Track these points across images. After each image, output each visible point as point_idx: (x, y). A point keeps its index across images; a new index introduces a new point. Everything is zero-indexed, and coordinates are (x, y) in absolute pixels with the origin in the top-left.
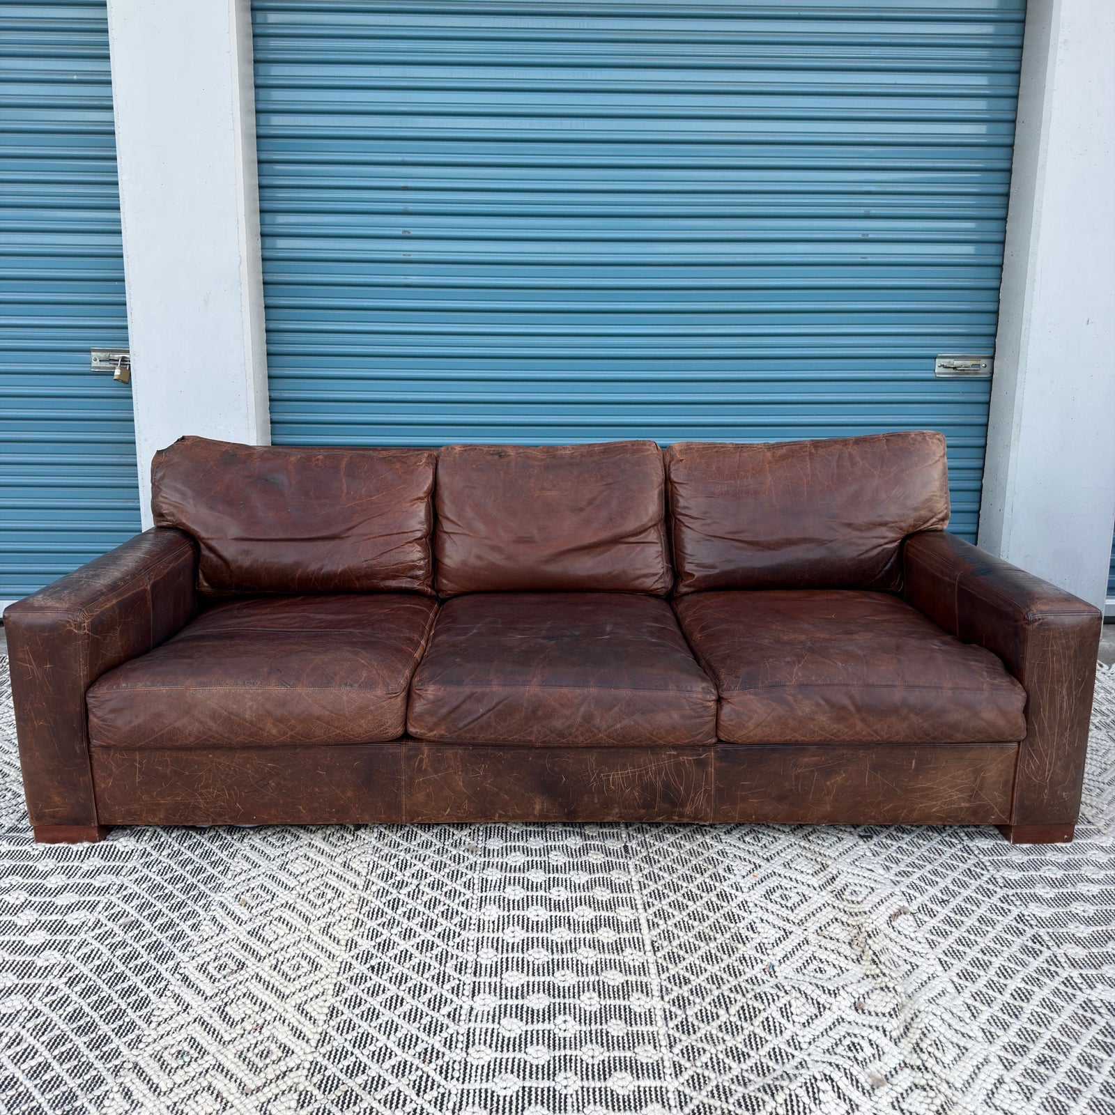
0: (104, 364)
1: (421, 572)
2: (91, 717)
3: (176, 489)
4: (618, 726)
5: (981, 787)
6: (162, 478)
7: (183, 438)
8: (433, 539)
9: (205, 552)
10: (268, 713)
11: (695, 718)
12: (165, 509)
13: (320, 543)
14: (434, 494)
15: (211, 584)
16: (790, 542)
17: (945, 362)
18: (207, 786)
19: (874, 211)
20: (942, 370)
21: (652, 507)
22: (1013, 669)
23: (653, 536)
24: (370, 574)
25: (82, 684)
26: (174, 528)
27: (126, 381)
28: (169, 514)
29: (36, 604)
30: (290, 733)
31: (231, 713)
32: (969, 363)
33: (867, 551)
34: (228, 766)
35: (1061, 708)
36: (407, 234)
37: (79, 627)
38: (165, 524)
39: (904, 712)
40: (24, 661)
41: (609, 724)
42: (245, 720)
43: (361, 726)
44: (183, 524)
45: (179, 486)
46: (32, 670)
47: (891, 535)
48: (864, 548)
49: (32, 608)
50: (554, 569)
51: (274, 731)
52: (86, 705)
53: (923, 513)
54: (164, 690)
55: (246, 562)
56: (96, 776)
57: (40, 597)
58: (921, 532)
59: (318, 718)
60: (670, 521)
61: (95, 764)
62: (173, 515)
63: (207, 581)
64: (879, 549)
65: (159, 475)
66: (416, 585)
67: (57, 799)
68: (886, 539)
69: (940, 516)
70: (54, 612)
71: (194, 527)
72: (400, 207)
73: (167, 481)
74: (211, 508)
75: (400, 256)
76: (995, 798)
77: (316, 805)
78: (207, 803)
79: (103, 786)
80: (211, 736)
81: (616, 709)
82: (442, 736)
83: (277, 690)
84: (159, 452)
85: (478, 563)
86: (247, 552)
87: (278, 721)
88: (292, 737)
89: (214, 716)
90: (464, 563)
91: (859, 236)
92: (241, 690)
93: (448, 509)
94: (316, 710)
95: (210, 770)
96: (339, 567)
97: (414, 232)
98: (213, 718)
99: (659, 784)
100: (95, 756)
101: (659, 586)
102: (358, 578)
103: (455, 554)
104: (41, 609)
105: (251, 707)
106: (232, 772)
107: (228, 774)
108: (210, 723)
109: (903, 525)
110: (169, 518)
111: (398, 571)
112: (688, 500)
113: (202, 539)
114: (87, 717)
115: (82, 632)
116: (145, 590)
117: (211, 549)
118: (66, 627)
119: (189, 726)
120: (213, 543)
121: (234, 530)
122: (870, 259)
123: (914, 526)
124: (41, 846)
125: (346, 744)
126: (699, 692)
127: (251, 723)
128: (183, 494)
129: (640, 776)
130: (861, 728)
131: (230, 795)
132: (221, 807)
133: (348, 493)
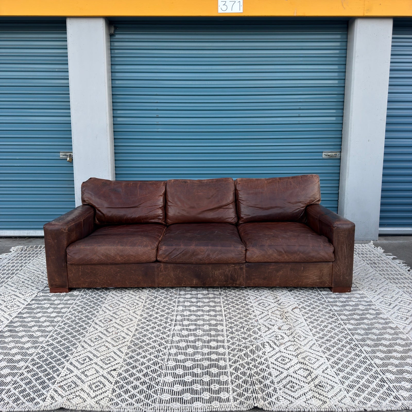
0: (64, 156)
1: (161, 217)
2: (68, 255)
3: (89, 193)
4: (217, 257)
5: (322, 275)
6: (85, 190)
7: (91, 178)
8: (165, 208)
9: (97, 212)
10: (118, 254)
11: (239, 255)
12: (86, 199)
13: (131, 209)
14: (165, 194)
16: (272, 208)
17: (326, 153)
18: (100, 276)
19: (302, 107)
20: (325, 156)
21: (231, 198)
22: (330, 241)
23: (231, 206)
24: (147, 218)
25: (65, 246)
26: (88, 205)
27: (71, 161)
28: (86, 201)
30: (124, 260)
31: (107, 254)
32: (333, 154)
33: (295, 210)
34: (106, 270)
35: (344, 252)
36: (158, 116)
37: (65, 230)
38: (85, 203)
39: (298, 253)
40: (49, 239)
41: (215, 256)
42: (111, 256)
43: (144, 258)
44: (91, 203)
45: (90, 192)
46: (51, 242)
47: (302, 205)
48: (294, 209)
49: (52, 225)
50: (201, 216)
51: (120, 259)
52: (66, 252)
53: (312, 199)
54: (88, 247)
55: (109, 214)
56: (68, 273)
57: (54, 222)
58: (312, 205)
59: (132, 255)
60: (236, 202)
61: (68, 269)
62: (88, 201)
63: (98, 220)
64: (299, 210)
65: (84, 189)
66: (160, 221)
67: (57, 280)
68: (301, 207)
69: (317, 200)
70: (58, 226)
71: (94, 204)
72: (156, 108)
73: (86, 191)
74: (99, 199)
75: (156, 123)
76: (326, 279)
77: (131, 281)
78: (100, 281)
79: (70, 276)
80: (102, 261)
81: (216, 253)
82: (167, 260)
83: (120, 247)
84: (84, 183)
85: (179, 215)
86: (110, 212)
87: (120, 256)
88: (124, 261)
90: (174, 215)
91: (297, 115)
92: (110, 247)
93: (170, 198)
94: (131, 253)
95: (101, 271)
96: (137, 216)
97: (160, 116)
98: (102, 255)
99: (229, 275)
100: (68, 267)
101: (233, 221)
102: (143, 219)
103: (172, 212)
104: (54, 225)
105: (113, 252)
106: (107, 272)
108: (102, 257)
109: (306, 202)
111: (154, 217)
112: (242, 196)
113: (96, 208)
114: (66, 256)
115: (65, 231)
116: (81, 221)
117: (99, 211)
118: (61, 230)
119: (96, 258)
120: (100, 209)
121: (106, 205)
122: (301, 122)
123: (309, 203)
124: (52, 294)
125: (139, 263)
126: (240, 248)
127: (113, 257)
128: (91, 195)
129: (224, 272)
130: (286, 258)
131: (107, 278)
132: (104, 282)
133: (140, 194)
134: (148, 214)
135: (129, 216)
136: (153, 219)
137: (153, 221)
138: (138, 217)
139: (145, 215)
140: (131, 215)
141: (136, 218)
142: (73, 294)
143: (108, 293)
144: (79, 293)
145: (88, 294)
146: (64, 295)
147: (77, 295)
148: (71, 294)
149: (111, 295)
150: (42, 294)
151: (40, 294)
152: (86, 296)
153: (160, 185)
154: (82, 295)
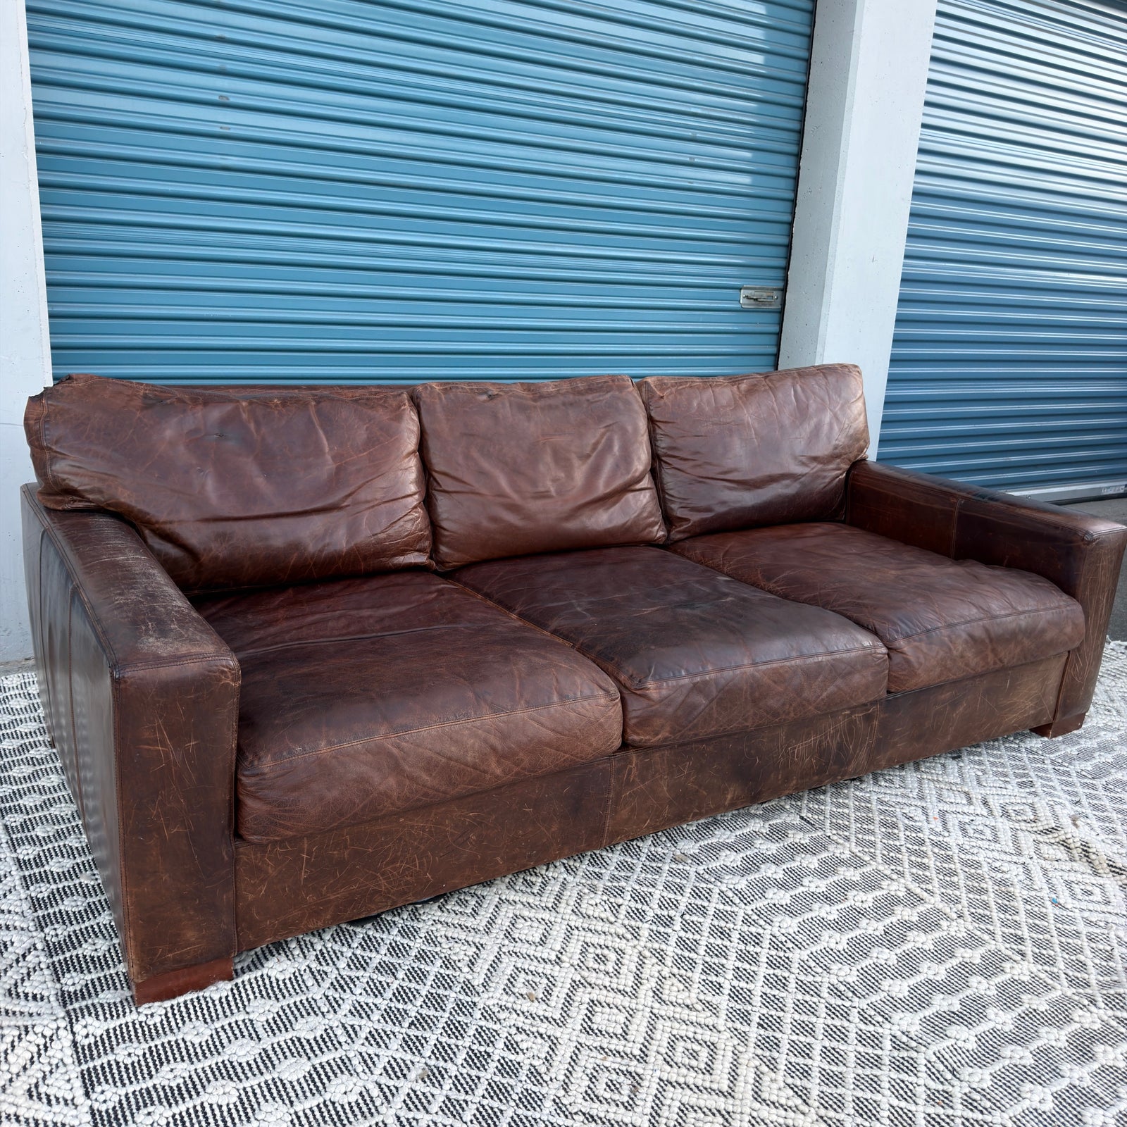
1: (426, 543)
3: (96, 455)
6: (64, 438)
8: (428, 501)
10: (494, 749)
11: (878, 674)
13: (315, 518)
16: (773, 479)
17: (748, 293)
18: (394, 860)
19: (700, 135)
20: (746, 301)
23: (646, 482)
24: (380, 551)
26: (100, 510)
29: (163, 653)
30: (516, 769)
31: (450, 759)
32: (765, 294)
33: (830, 483)
34: (423, 829)
36: (224, 101)
40: (155, 742)
41: (817, 694)
42: (466, 765)
43: (591, 745)
46: (167, 754)
47: (842, 466)
50: (576, 526)
51: (498, 772)
55: (219, 550)
56: (242, 885)
59: (549, 745)
61: (242, 869)
65: (56, 433)
66: (422, 559)
67: (190, 934)
68: (835, 473)
72: (215, 64)
73: (73, 444)
75: (216, 129)
76: (1049, 702)
77: (518, 850)
78: (390, 883)
79: (251, 897)
80: (425, 795)
81: (821, 678)
83: (488, 719)
84: (31, 399)
85: (493, 526)
86: (223, 537)
87: (502, 756)
88: (517, 774)
89: (430, 766)
92: (456, 726)
93: (438, 463)
94: (547, 734)
95: (400, 839)
96: (344, 546)
97: (233, 99)
98: (428, 770)
99: (834, 747)
100: (246, 859)
102: (365, 558)
103: (462, 517)
104: (174, 659)
105: (473, 747)
106: (426, 835)
107: (422, 839)
108: (425, 777)
111: (407, 544)
112: (676, 439)
114: (239, 805)
118: (220, 680)
119: (398, 788)
122: (695, 185)
127: (475, 767)
131: (421, 864)
132: (407, 883)
133: (331, 449)
134: (383, 536)
135: (312, 548)
136: (403, 552)
137: (401, 560)
138: (350, 553)
139: (373, 540)
140: (320, 546)
141: (340, 556)
142: (270, 978)
143: (420, 925)
144: (289, 962)
145: (333, 956)
146: (230, 998)
147: (290, 979)
148: (260, 983)
149: (443, 933)
150: (96, 1023)
151: (89, 1027)
152: (338, 969)
153: (400, 407)
154: (314, 970)
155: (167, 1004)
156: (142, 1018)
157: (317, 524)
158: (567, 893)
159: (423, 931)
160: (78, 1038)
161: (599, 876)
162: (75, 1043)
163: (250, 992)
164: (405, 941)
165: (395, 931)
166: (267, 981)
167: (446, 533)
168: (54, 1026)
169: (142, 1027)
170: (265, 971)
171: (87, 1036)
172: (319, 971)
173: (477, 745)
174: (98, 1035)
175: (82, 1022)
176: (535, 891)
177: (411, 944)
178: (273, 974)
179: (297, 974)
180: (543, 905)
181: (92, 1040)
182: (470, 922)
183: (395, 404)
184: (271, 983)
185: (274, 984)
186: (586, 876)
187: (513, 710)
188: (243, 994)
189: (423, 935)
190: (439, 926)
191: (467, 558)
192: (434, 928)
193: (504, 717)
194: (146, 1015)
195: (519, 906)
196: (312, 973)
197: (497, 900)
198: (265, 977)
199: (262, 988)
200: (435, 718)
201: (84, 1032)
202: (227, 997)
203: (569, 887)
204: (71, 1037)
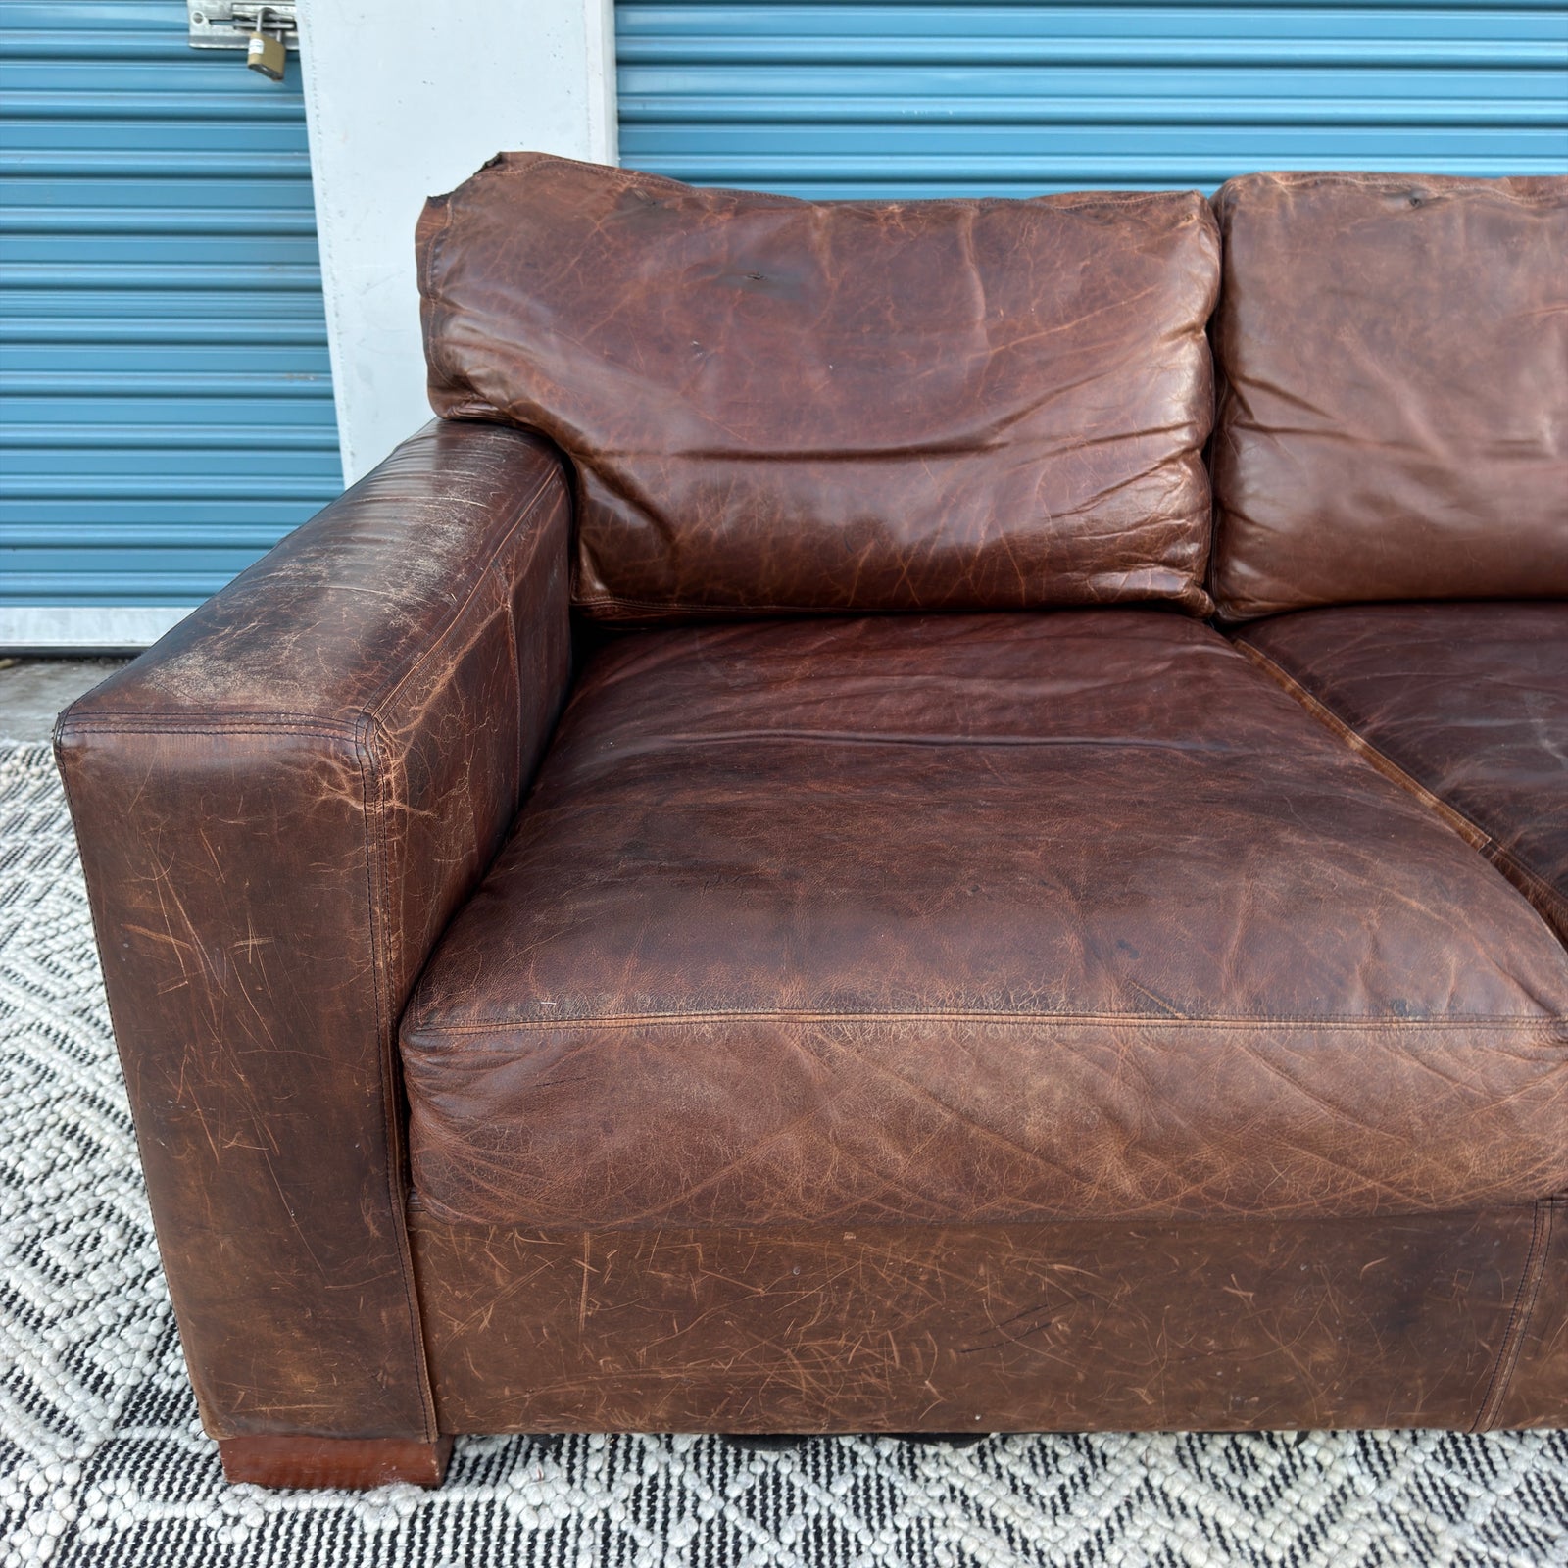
0: (220, 30)
1: (1191, 549)
2: (423, 1119)
3: (504, 306)
6: (456, 273)
7: (500, 160)
8: (1217, 453)
9: (595, 491)
10: (1114, 1118)
12: (473, 365)
13: (926, 466)
15: (614, 588)
18: (829, 1330)
24: (1068, 555)
25: (384, 993)
26: (503, 421)
28: (486, 381)
29: (186, 696)
30: (1187, 1189)
31: (969, 1117)
34: (911, 1272)
37: (370, 786)
38: (475, 409)
40: (156, 922)
42: (1022, 1144)
43: (1461, 1167)
44: (532, 410)
45: (523, 300)
46: (189, 958)
51: (1127, 1184)
52: (398, 1067)
54: (706, 1022)
56: (434, 1297)
57: (193, 663)
59: (1304, 1141)
61: (430, 1261)
62: (502, 382)
63: (602, 576)
65: (447, 263)
66: (1176, 584)
67: (299, 1378)
70: (262, 730)
71: (567, 418)
73: (470, 280)
74: (614, 360)
77: (1200, 1384)
78: (821, 1378)
80: (889, 1198)
83: (1134, 1028)
84: (435, 204)
86: (718, 494)
87: (1140, 1145)
88: (1190, 1201)
89: (903, 1124)
92: (1003, 1025)
94: (1302, 1105)
95: (844, 1283)
98: (900, 1133)
100: (431, 1237)
102: (1029, 568)
104: (208, 716)
105: (1045, 1098)
106: (920, 1290)
107: (906, 1296)
108: (888, 1149)
110: (488, 391)
111: (1136, 544)
113: (584, 452)
114: (404, 1113)
115: (379, 808)
117: (618, 486)
118: (316, 790)
120: (625, 467)
121: (681, 431)
127: (1047, 1154)
128: (527, 318)
131: (907, 1357)
132: (868, 1389)
133: (991, 314)
134: (1080, 520)
135: (906, 534)
136: (1126, 564)
137: (1119, 581)
138: (993, 553)
139: (1051, 527)
140: (925, 532)
141: (969, 558)
142: (505, 1515)
143: (911, 1490)
144: (565, 1489)
145: (674, 1504)
146: (401, 1539)
147: (550, 1533)
148: (480, 1521)
149: (955, 1537)
150: (131, 1499)
151: (115, 1502)
152: (666, 1545)
153: (1174, 223)
154: (613, 1527)
155: (274, 1505)
156: (214, 1521)
157: (931, 480)
158: (1338, 1533)
159: (910, 1510)
160: (84, 1522)
161: (1456, 1507)
162: (73, 1530)
163: (448, 1538)
164: (854, 1526)
165: (842, 1486)
166: (496, 1522)
167: (1252, 530)
168: (53, 1475)
169: (207, 1541)
170: (501, 1493)
171: (101, 1524)
172: (623, 1535)
173: (1059, 1094)
174: (121, 1527)
175: (108, 1487)
176: (1251, 1492)
177: (866, 1539)
178: (515, 1507)
179: (571, 1525)
180: (1258, 1546)
181: (104, 1535)
182: (1037, 1528)
183: (1165, 216)
184: (503, 1529)
185: (509, 1537)
186: (1416, 1494)
187: (1200, 1012)
188: (432, 1539)
189: (903, 1524)
190: (954, 1511)
191: (1293, 592)
192: (939, 1514)
193: (1162, 1027)
194: (226, 1516)
195: (1189, 1527)
196: (607, 1533)
197: (1137, 1482)
198: (497, 1508)
199: (479, 1536)
200: (943, 990)
201: (97, 1510)
202: (394, 1534)
203: (1354, 1510)
204: (71, 1513)
